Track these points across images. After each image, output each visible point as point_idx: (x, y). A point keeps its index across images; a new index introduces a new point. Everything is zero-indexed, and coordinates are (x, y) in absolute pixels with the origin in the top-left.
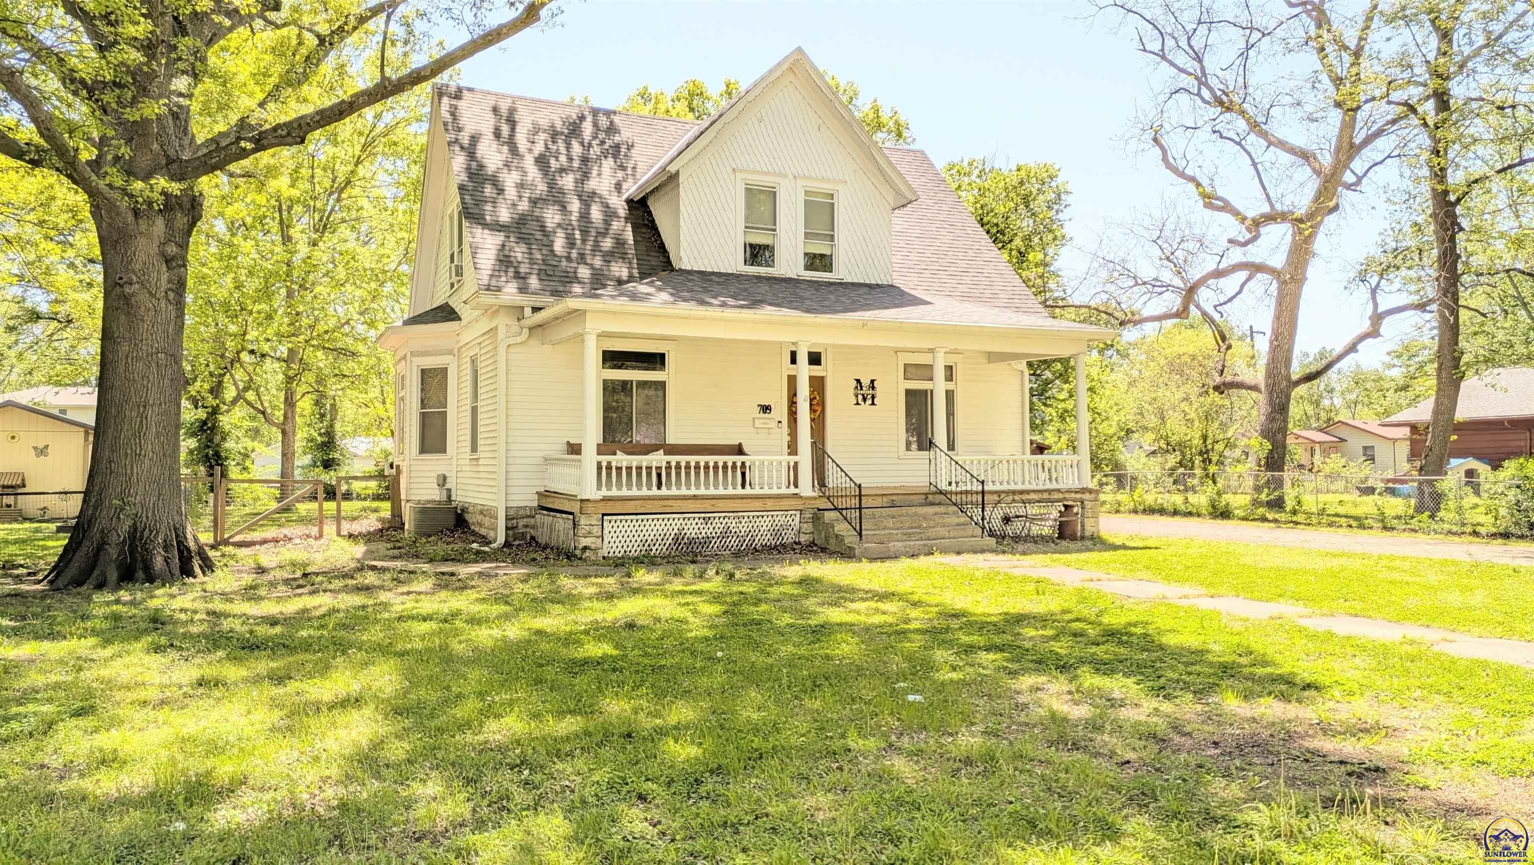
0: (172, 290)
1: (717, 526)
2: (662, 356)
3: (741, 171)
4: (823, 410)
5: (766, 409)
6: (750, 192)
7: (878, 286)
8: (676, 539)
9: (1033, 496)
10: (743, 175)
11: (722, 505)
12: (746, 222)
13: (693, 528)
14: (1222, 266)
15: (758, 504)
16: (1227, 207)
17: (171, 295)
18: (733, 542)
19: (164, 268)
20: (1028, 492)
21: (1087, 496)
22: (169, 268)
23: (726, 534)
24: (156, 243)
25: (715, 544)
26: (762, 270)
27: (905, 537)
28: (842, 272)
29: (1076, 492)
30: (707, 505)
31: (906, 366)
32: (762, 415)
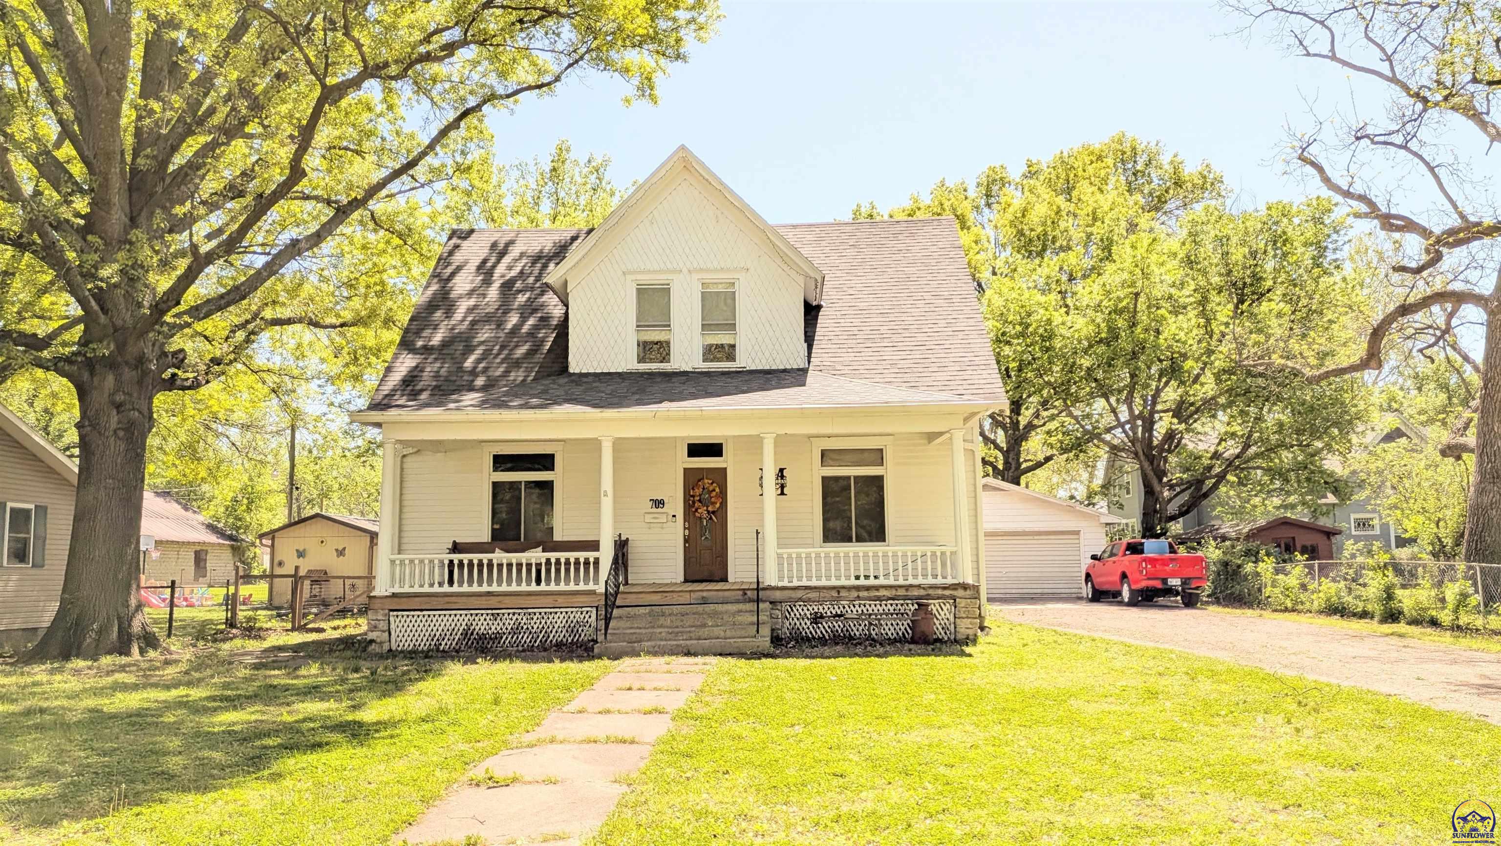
0: (123, 429)
1: (507, 622)
2: (551, 457)
3: (631, 273)
4: (724, 504)
5: (659, 503)
6: (642, 292)
7: (785, 371)
8: (465, 634)
9: (883, 593)
10: (633, 277)
11: (508, 601)
12: (638, 321)
13: (483, 624)
14: (1411, 300)
15: (548, 601)
16: (1409, 226)
17: (121, 434)
18: (526, 638)
19: (115, 412)
20: (877, 588)
21: (960, 593)
22: (118, 413)
23: (516, 630)
24: (106, 395)
25: (507, 640)
26: (654, 367)
27: (670, 636)
28: (745, 360)
29: (945, 588)
30: (493, 602)
31: (823, 453)
32: (655, 510)
